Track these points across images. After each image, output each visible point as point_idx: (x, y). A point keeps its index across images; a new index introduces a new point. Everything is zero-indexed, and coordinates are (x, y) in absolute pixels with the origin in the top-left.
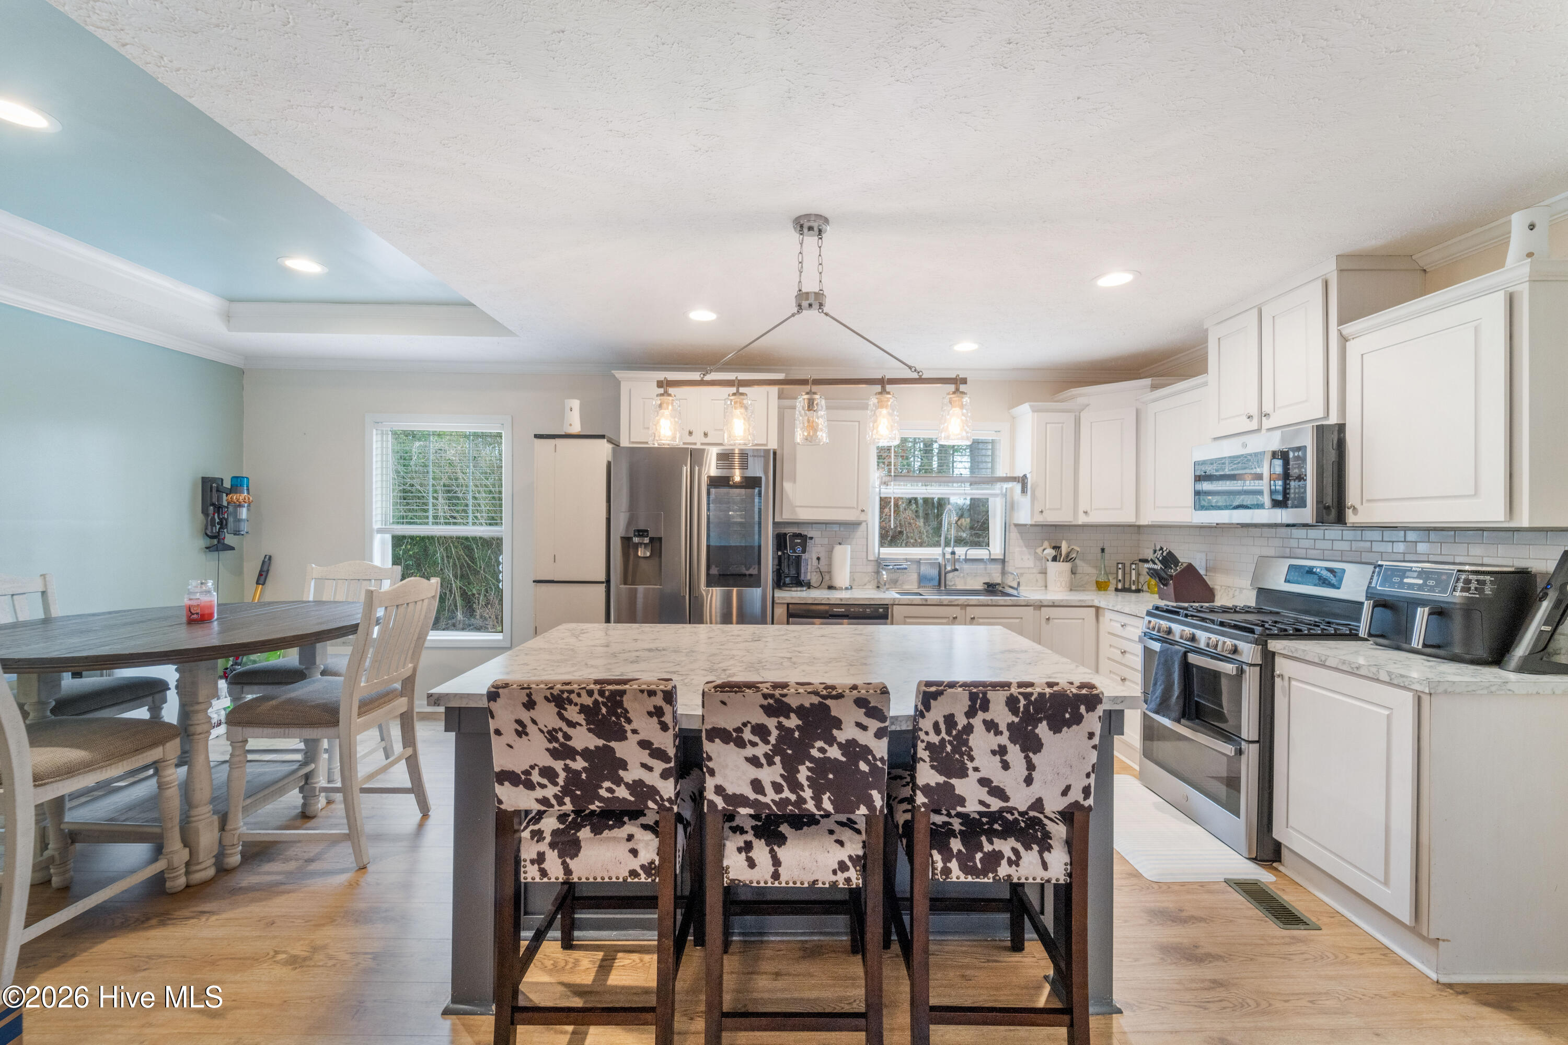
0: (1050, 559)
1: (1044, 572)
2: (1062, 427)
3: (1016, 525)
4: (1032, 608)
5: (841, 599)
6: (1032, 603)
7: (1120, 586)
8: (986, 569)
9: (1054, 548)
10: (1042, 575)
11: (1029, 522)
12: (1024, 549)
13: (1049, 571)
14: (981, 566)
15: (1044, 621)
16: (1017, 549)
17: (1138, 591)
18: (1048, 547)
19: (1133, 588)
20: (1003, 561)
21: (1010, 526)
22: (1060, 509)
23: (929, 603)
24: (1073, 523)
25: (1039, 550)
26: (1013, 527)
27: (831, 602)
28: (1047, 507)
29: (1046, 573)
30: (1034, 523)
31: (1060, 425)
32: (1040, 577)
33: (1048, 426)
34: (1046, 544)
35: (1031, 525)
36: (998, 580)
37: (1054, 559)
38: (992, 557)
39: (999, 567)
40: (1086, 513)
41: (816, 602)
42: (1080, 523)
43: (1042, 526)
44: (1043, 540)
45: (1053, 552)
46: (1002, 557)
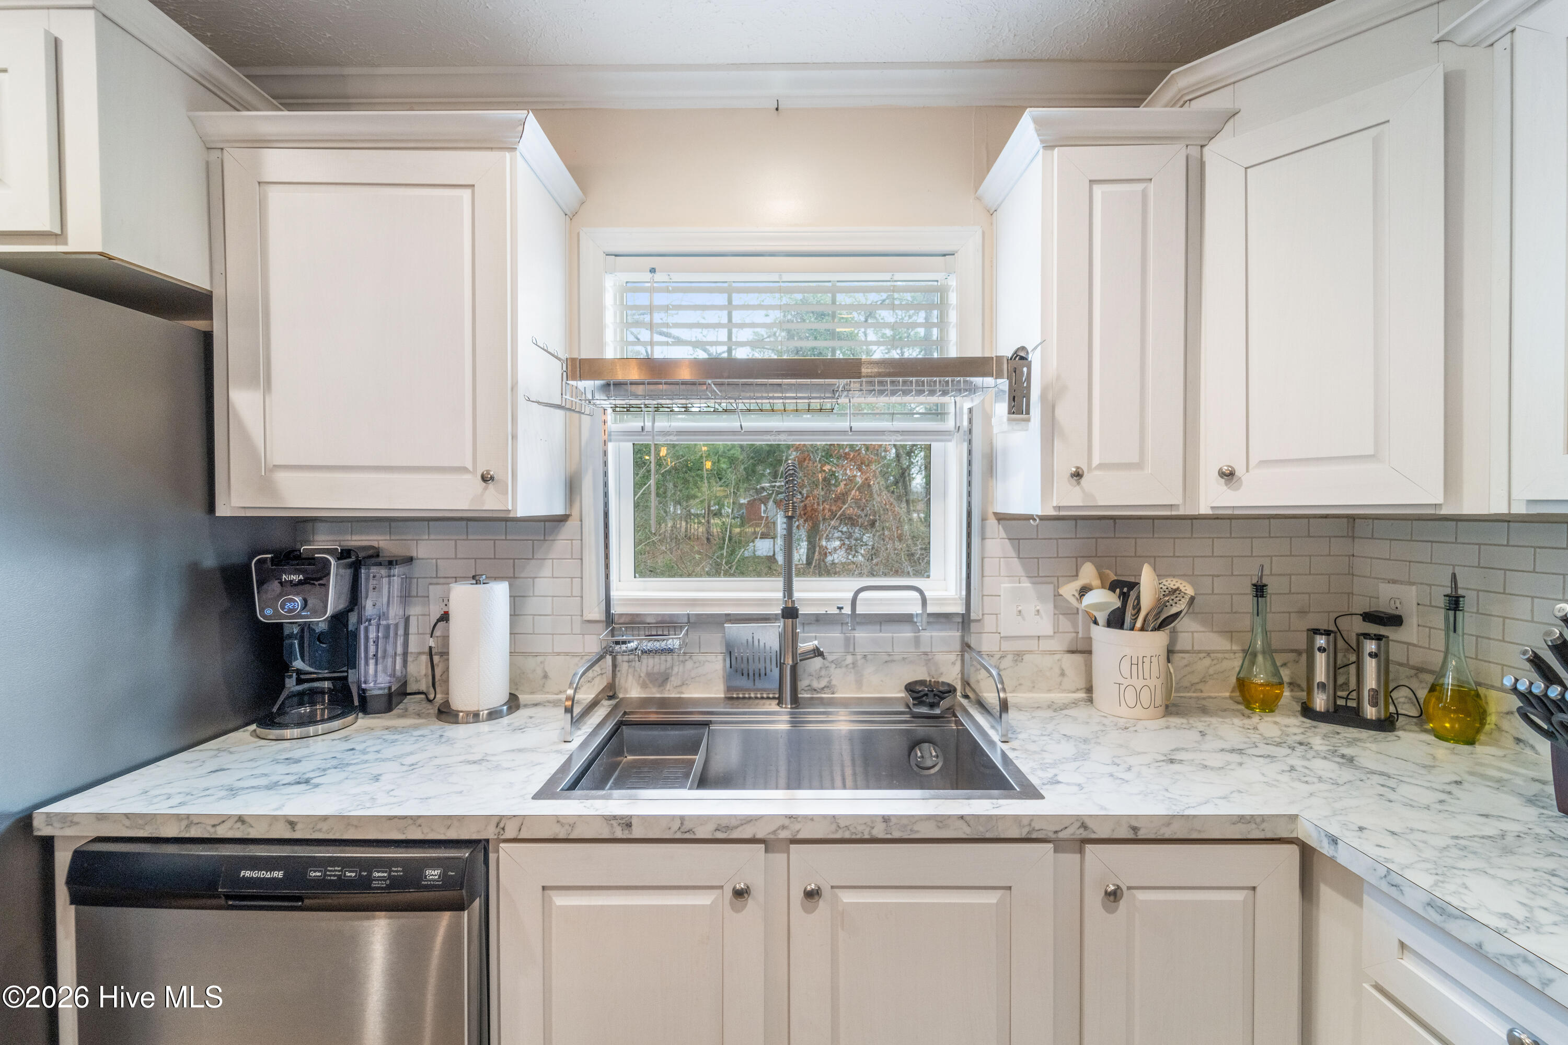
0: (1102, 617)
1: (1083, 650)
2: (1144, 194)
3: (1001, 518)
4: (1051, 845)
5: (292, 823)
6: (1048, 830)
7: (1320, 702)
8: (917, 641)
9: (1113, 587)
10: (1078, 658)
11: (1037, 510)
12: (1026, 584)
13: (1096, 648)
14: (905, 634)
15: (1094, 899)
16: (1006, 586)
17: (1386, 724)
18: (1096, 582)
19: (1370, 712)
20: (965, 621)
21: (984, 519)
22: (1138, 466)
23: (637, 833)
24: (1181, 512)
25: (1069, 590)
26: (992, 522)
27: (253, 834)
28: (1096, 461)
29: (1089, 652)
30: (1053, 513)
31: (1139, 187)
32: (1072, 663)
33: (1098, 190)
34: (1088, 573)
35: (1043, 518)
36: (951, 675)
37: (1116, 620)
38: (931, 609)
39: (954, 635)
40: (1228, 475)
41: (194, 833)
42: (1204, 510)
43: (1076, 518)
44: (1079, 559)
45: (1112, 600)
46: (960, 609)
